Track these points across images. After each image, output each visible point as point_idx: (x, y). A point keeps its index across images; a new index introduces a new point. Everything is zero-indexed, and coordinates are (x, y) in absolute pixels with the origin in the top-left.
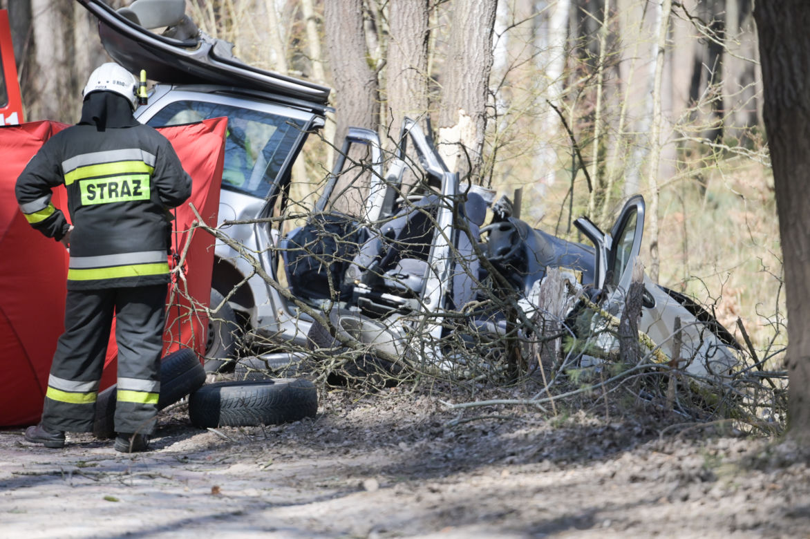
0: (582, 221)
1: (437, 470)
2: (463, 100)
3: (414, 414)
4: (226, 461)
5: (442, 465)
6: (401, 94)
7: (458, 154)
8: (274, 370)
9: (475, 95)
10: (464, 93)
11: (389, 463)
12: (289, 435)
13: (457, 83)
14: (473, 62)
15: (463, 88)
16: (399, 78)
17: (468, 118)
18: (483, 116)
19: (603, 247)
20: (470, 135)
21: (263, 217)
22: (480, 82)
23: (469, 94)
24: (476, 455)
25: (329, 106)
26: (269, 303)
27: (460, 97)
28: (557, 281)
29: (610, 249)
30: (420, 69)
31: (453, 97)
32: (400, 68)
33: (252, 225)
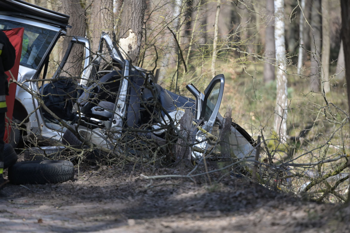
0: (190, 86)
1: (152, 212)
2: (131, 25)
3: (125, 180)
4: (36, 203)
5: (154, 210)
6: (100, 21)
7: (128, 51)
8: (48, 155)
9: (137, 23)
10: (132, 21)
11: (125, 207)
12: (62, 189)
13: (128, 16)
14: (137, 7)
15: (131, 19)
16: (99, 13)
17: (133, 34)
18: (141, 33)
19: (199, 99)
20: (134, 42)
21: (34, 79)
22: (140, 16)
23: (134, 21)
24: (171, 205)
25: (68, 25)
26: (36, 121)
27: (130, 23)
28: (189, 115)
29: (203, 100)
30: (110, 9)
31: (126, 23)
32: (100, 8)
33: (29, 82)
